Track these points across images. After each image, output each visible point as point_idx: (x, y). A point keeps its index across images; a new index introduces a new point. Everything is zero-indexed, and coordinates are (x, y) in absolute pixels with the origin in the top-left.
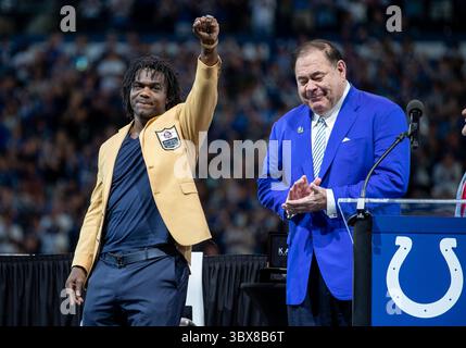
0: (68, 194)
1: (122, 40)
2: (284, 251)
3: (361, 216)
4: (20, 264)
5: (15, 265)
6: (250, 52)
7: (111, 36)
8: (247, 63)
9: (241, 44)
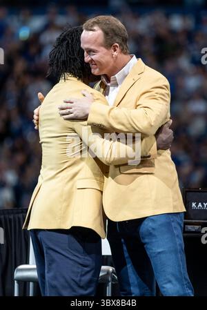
0: (14, 151)
1: (63, 13)
2: (197, 205)
6: (177, 23)
7: (52, 9)
8: (173, 32)
9: (168, 16)
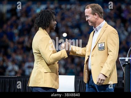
3: (127, 63)
4: (14, 79)
5: (12, 80)
